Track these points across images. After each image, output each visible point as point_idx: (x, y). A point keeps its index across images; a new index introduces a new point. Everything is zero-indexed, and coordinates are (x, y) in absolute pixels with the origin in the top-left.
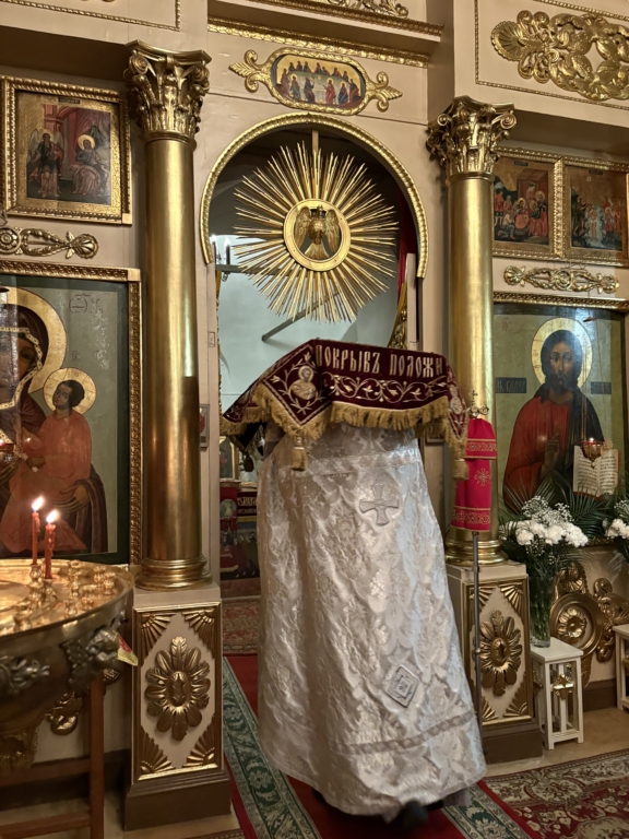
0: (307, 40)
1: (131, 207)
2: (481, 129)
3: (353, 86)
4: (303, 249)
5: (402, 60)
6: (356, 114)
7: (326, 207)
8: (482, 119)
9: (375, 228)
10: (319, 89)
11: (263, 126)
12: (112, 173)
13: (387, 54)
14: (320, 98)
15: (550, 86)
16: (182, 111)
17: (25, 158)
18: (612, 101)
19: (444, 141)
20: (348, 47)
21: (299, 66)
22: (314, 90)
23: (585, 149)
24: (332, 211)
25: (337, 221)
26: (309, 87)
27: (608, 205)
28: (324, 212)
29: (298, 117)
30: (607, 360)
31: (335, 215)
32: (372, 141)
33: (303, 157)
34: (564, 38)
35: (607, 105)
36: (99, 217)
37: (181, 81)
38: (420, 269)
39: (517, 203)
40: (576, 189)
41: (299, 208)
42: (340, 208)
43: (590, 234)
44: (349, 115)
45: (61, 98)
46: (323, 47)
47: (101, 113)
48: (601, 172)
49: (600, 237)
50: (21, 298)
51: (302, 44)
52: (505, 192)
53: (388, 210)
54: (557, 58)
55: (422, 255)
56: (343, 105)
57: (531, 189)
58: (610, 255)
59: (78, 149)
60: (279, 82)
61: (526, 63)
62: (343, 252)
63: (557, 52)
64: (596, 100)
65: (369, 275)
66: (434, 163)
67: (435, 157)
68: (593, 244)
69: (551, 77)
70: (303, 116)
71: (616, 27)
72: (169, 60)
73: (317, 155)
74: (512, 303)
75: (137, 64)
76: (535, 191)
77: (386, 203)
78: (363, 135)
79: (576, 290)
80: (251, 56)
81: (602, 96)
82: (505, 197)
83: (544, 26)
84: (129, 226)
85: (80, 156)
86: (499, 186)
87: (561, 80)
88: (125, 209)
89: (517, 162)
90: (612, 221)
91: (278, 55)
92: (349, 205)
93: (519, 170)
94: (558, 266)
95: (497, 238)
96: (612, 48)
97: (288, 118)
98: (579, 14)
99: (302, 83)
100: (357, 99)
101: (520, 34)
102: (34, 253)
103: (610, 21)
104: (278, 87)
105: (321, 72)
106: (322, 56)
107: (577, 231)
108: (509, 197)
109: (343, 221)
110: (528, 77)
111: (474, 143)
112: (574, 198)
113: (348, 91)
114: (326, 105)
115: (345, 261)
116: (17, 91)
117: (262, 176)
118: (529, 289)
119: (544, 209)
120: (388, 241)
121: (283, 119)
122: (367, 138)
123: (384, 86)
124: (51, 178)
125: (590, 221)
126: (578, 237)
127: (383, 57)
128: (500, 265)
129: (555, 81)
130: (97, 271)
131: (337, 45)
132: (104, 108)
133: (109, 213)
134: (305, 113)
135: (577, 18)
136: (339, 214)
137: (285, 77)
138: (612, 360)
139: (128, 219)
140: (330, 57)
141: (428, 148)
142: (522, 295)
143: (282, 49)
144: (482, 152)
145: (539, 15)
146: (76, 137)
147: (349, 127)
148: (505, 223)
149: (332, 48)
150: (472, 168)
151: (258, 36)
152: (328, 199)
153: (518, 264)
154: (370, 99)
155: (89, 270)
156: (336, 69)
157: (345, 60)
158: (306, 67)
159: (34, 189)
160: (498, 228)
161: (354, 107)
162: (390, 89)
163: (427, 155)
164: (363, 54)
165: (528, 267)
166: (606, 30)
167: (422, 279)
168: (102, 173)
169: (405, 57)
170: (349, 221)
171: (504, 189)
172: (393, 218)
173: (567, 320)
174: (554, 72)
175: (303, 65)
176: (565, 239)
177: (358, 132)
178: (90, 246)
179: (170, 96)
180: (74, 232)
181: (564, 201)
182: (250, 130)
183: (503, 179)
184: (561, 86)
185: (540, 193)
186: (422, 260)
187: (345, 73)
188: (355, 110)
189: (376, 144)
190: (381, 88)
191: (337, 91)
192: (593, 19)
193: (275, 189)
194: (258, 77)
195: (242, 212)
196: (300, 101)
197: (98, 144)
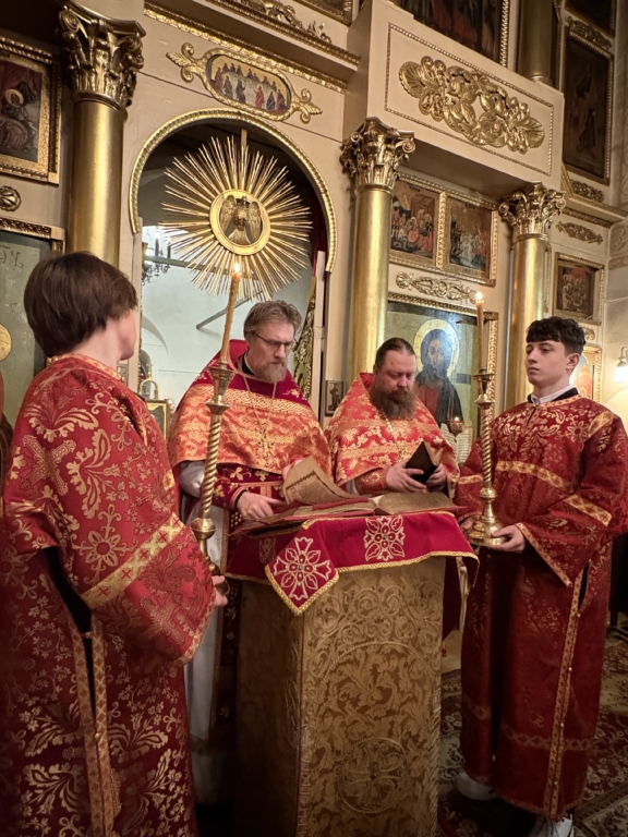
0: (242, 46)
1: (58, 168)
2: (387, 149)
3: (280, 96)
4: (227, 233)
5: (324, 82)
6: (282, 121)
7: (250, 199)
8: (388, 141)
9: (292, 224)
10: (250, 91)
11: (196, 114)
12: (41, 132)
13: (312, 74)
14: (251, 100)
15: (442, 125)
16: (113, 77)
18: (488, 147)
19: (355, 156)
20: (278, 61)
21: (233, 69)
22: (245, 92)
23: (464, 186)
24: (255, 203)
25: (259, 213)
26: (240, 88)
27: (477, 233)
28: (248, 203)
29: (229, 113)
30: (470, 358)
31: (258, 207)
32: (294, 147)
33: (231, 149)
34: (456, 87)
35: (484, 149)
36: (23, 172)
37: (114, 49)
38: (328, 265)
39: (410, 221)
40: (456, 217)
41: (226, 196)
42: (263, 202)
43: (463, 255)
44: (275, 120)
46: (256, 56)
47: (32, 72)
48: (474, 207)
49: (470, 258)
51: (237, 48)
52: (402, 211)
53: (304, 211)
54: (449, 102)
55: (331, 253)
56: (270, 109)
57: (422, 211)
58: (477, 273)
59: (5, 102)
60: (213, 78)
61: (425, 101)
62: (262, 242)
63: (450, 97)
64: (477, 143)
65: (284, 264)
66: (345, 176)
67: (346, 170)
68: (465, 263)
69: (444, 117)
70: (234, 113)
71: (496, 87)
72: (101, 23)
73: (244, 150)
74: (401, 303)
75: (67, 20)
76: (425, 213)
77: (303, 204)
78: (287, 140)
79: (450, 298)
80: (188, 48)
81: (482, 141)
82: (401, 213)
83: (441, 73)
84: (56, 185)
86: (396, 204)
87: (452, 120)
88: (52, 168)
89: (412, 187)
90: (480, 247)
91: (214, 53)
92: (271, 201)
93: (413, 194)
94: (439, 277)
95: (393, 247)
96: (492, 103)
97: (220, 112)
98: (470, 70)
99: (235, 84)
100: (283, 108)
101: (422, 75)
103: (492, 81)
104: (212, 82)
105: (252, 77)
106: (254, 63)
107: (454, 251)
108: (404, 215)
109: (265, 213)
110: (425, 113)
111: (380, 160)
112: (453, 224)
113: (276, 99)
114: (256, 108)
115: (264, 249)
117: (192, 161)
118: (415, 293)
119: (430, 228)
120: (303, 237)
121: (215, 112)
122: (291, 143)
123: (307, 101)
125: (464, 244)
126: (454, 256)
127: (307, 76)
128: (394, 270)
129: (446, 121)
130: (19, 225)
131: (269, 56)
132: (35, 67)
133: (34, 170)
134: (236, 111)
135: (467, 73)
136: (262, 208)
137: (219, 75)
138: (473, 357)
139: (55, 178)
140: (262, 66)
141: (342, 162)
142: (409, 297)
143: (217, 49)
144: (386, 168)
145: (438, 63)
147: (275, 131)
148: (400, 236)
149: (264, 59)
150: (377, 181)
151: (196, 32)
152: (253, 192)
153: (408, 271)
154: (295, 110)
155: (9, 222)
156: (266, 78)
157: (275, 71)
158: (239, 70)
160: (394, 239)
161: (280, 114)
162: (312, 105)
163: (340, 168)
164: (291, 70)
165: (416, 275)
166: (488, 87)
167: (330, 273)
168: (30, 130)
169: (327, 80)
170: (270, 214)
171: (401, 208)
172: (309, 218)
173: (441, 322)
174: (446, 114)
175: (236, 68)
176: (445, 256)
177: (283, 137)
178: (12, 199)
179: (101, 60)
181: (446, 225)
182: (183, 116)
183: (400, 199)
184: (452, 127)
185: (428, 215)
186: (330, 257)
187: (274, 83)
188: (280, 117)
189: (298, 150)
190: (305, 103)
191: (266, 98)
192: (479, 76)
193: (204, 175)
194: (194, 69)
195: (171, 191)
196: (232, 99)
197: (27, 101)
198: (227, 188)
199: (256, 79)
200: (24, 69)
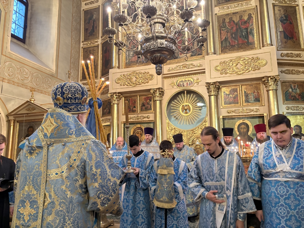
4: (183, 112)
7: (187, 104)
10: (185, 84)
15: (228, 75)
17: (141, 105)
20: (190, 75)
26: (183, 84)
27: (255, 92)
29: (181, 90)
33: (183, 96)
36: (150, 112)
42: (190, 104)
43: (250, 100)
44: (191, 87)
45: (145, 96)
46: (185, 77)
47: (150, 97)
48: (252, 85)
50: (140, 126)
56: (190, 85)
58: (256, 104)
59: (147, 103)
61: (222, 72)
62: (191, 112)
63: (229, 68)
71: (244, 58)
73: (185, 95)
74: (229, 118)
75: (152, 91)
79: (246, 113)
80: (173, 81)
83: (226, 63)
84: (154, 113)
85: (148, 104)
88: (154, 111)
90: (256, 96)
92: (192, 103)
93: (230, 89)
94: (242, 108)
100: (193, 84)
102: (141, 119)
104: (178, 86)
105: (185, 81)
107: (246, 100)
108: (227, 95)
110: (222, 74)
112: (245, 92)
114: (186, 86)
116: (139, 96)
117: (175, 101)
119: (237, 96)
121: (178, 91)
122: (194, 90)
123: (198, 80)
124: (144, 108)
125: (250, 97)
126: (247, 101)
127: (197, 75)
130: (150, 121)
132: (151, 96)
133: (152, 111)
135: (234, 59)
137: (179, 83)
140: (187, 78)
143: (178, 79)
145: (224, 62)
146: (147, 101)
147: (191, 89)
148: (227, 101)
152: (188, 102)
153: (230, 109)
154: (195, 83)
155: (148, 121)
156: (188, 80)
158: (183, 81)
159: (142, 110)
160: (225, 102)
165: (233, 109)
166: (242, 59)
168: (150, 105)
170: (192, 106)
171: (226, 94)
173: (244, 120)
174: (228, 72)
176: (243, 102)
178: (149, 117)
180: (147, 115)
181: (242, 94)
182: (173, 94)
187: (190, 80)
191: (189, 83)
192: (238, 58)
193: (178, 102)
195: (172, 108)
196: (182, 87)
197: (150, 101)
198: (183, 103)
199: (186, 81)
200: (149, 97)
